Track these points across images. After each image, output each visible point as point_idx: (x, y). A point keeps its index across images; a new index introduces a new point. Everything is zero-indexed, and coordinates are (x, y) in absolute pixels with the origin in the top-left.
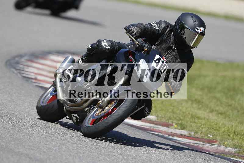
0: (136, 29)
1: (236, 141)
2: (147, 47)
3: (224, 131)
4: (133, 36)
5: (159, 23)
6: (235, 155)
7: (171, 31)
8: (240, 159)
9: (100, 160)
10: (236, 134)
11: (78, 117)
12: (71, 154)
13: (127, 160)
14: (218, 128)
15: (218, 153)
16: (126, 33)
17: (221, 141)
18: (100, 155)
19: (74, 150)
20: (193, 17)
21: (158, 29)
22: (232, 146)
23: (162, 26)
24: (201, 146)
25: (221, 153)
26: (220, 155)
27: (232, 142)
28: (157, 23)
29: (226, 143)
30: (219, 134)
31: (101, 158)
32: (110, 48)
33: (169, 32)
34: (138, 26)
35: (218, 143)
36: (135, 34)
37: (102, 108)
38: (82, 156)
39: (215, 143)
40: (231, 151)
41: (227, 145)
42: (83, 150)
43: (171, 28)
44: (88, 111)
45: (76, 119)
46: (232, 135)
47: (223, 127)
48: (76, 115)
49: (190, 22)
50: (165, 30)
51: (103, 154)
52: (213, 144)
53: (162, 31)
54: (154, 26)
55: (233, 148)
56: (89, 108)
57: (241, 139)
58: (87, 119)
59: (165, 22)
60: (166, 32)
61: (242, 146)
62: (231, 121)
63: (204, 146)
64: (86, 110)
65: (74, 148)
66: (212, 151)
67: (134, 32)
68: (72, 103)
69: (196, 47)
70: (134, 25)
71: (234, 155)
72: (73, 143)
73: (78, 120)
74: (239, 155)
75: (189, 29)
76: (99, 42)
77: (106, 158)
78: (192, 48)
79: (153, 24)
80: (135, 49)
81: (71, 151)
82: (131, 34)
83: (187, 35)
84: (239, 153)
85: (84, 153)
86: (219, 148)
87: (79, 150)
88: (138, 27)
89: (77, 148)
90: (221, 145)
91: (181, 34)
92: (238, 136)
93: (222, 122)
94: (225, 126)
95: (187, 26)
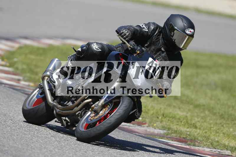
0: (128, 32)
1: (164, 123)
2: (139, 50)
3: (153, 114)
4: (125, 39)
5: (148, 25)
6: (164, 137)
7: (160, 32)
8: (169, 140)
9: (33, 142)
10: (165, 116)
11: (69, 120)
12: (5, 136)
13: (60, 142)
14: (147, 111)
15: (147, 134)
16: (118, 36)
17: (150, 122)
18: (34, 137)
19: (8, 133)
20: (183, 18)
21: (147, 30)
22: (161, 128)
23: (151, 28)
24: (131, 128)
25: (149, 135)
26: (149, 136)
27: (160, 124)
28: (146, 25)
29: (155, 125)
30: (148, 116)
31: (34, 140)
32: (100, 50)
33: (158, 34)
34: (128, 28)
35: (147, 125)
36: (127, 37)
37: (96, 112)
38: (15, 138)
39: (144, 125)
40: (159, 133)
41: (156, 127)
42: (17, 133)
43: (160, 30)
44: (79, 115)
45: (66, 123)
46: (160, 118)
47: (153, 110)
48: (67, 119)
49: (180, 24)
50: (154, 32)
51: (37, 136)
52: (143, 126)
53: (151, 33)
54: (144, 28)
55: (162, 130)
56: (80, 112)
57: (169, 122)
58: (81, 124)
59: (154, 23)
60: (155, 34)
61: (170, 128)
62: (160, 104)
63: (133, 128)
64: (77, 113)
65: (8, 131)
66: (142, 133)
67: (125, 35)
68: (63, 107)
69: (186, 49)
70: (125, 27)
71: (162, 136)
72: (7, 126)
73: (69, 124)
74: (168, 136)
75: (179, 30)
76: (89, 45)
77: (39, 140)
78: (181, 49)
79: (142, 25)
80: (124, 51)
81: (5, 133)
82: (122, 37)
83: (176, 36)
84: (167, 134)
85: (17, 136)
86: (148, 130)
87: (13, 133)
88: (129, 30)
89: (11, 131)
90: (150, 127)
91: (171, 36)
92: (167, 118)
93: (151, 105)
94: (154, 109)
95: (176, 28)
